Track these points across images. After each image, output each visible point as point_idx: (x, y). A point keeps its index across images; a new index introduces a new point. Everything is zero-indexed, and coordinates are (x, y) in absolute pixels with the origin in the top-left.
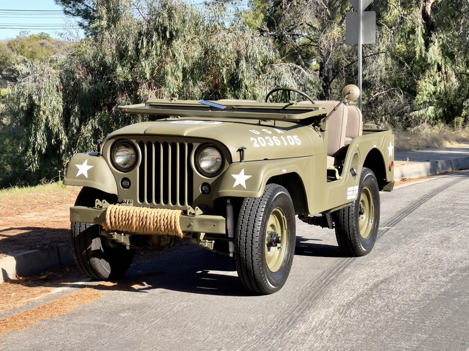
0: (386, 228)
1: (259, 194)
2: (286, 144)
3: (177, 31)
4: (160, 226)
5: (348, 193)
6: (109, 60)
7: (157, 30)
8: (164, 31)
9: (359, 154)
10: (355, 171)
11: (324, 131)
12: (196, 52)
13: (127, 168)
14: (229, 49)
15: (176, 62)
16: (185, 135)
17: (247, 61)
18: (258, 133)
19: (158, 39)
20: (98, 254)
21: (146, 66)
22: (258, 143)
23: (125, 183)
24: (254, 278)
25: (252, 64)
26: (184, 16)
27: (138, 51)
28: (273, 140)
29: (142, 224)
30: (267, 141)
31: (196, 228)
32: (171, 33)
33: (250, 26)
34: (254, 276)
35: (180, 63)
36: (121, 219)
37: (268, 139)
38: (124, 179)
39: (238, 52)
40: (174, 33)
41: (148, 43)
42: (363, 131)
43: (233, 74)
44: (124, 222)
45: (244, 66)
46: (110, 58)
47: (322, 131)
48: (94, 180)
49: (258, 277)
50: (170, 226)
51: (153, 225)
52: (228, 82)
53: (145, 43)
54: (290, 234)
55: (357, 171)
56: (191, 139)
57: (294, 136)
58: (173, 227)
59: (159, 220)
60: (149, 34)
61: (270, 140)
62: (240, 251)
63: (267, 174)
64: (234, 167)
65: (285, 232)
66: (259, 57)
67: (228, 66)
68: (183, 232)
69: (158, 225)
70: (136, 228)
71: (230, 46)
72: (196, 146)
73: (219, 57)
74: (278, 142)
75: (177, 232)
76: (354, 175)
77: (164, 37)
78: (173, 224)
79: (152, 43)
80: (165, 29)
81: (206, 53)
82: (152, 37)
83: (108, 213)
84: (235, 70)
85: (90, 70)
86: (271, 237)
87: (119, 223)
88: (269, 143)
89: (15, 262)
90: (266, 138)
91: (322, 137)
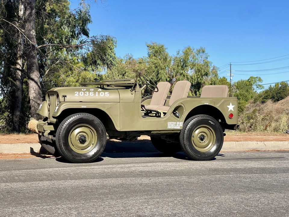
1: (58, 115)
5: (169, 125)
9: (183, 106)
10: (177, 114)
11: (136, 92)
28: (89, 93)
38: (49, 110)
54: (99, 138)
72: (56, 95)
74: (92, 94)
88: (85, 95)
90: (86, 92)
91: (134, 95)
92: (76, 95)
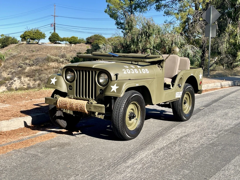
0: (203, 108)
1: (122, 95)
2: (141, 73)
3: (151, 33)
4: (78, 108)
5: (176, 95)
6: (128, 43)
7: (144, 33)
8: (147, 33)
9: (183, 78)
10: (180, 85)
11: (163, 67)
12: (158, 41)
13: (71, 81)
14: (169, 40)
15: (151, 44)
16: (93, 67)
17: (175, 44)
18: (128, 67)
19: (145, 36)
20: (60, 118)
21: (140, 45)
22: (126, 72)
23: (70, 87)
24: (120, 133)
25: (177, 45)
26: (154, 28)
27: (138, 40)
28: (134, 71)
29: (71, 107)
30: (131, 71)
31: (93, 110)
32: (149, 34)
33: (177, 32)
34: (120, 132)
35: (152, 44)
36: (63, 104)
37: (132, 70)
38: (70, 86)
39: (172, 41)
40: (150, 34)
41: (141, 37)
42: (190, 68)
43: (170, 48)
44: (64, 105)
45: (174, 45)
46: (129, 42)
47: (162, 67)
48: (57, 86)
49: (122, 133)
50: (82, 108)
51: (75, 107)
52: (168, 51)
53: (140, 38)
54: (142, 113)
55: (181, 85)
56: (96, 69)
57: (146, 69)
58: (83, 109)
59: (77, 105)
60: (142, 34)
61: (133, 71)
62: (113, 121)
63: (126, 86)
64: (113, 82)
65: (139, 112)
66: (179, 43)
67: (168, 45)
68: (87, 111)
69: (77, 108)
70: (69, 108)
71: (170, 39)
72: (98, 72)
73: (165, 43)
74: (137, 72)
75: (85, 111)
76: (180, 87)
77: (147, 35)
78: (83, 108)
79: (143, 37)
80: (147, 32)
81: (161, 41)
82: (143, 35)
83: (58, 101)
84: (171, 47)
85: (123, 46)
86: (131, 114)
87: (62, 106)
88: (132, 72)
89: (31, 118)
90: (131, 70)
91: (161, 70)
92: (125, 73)
